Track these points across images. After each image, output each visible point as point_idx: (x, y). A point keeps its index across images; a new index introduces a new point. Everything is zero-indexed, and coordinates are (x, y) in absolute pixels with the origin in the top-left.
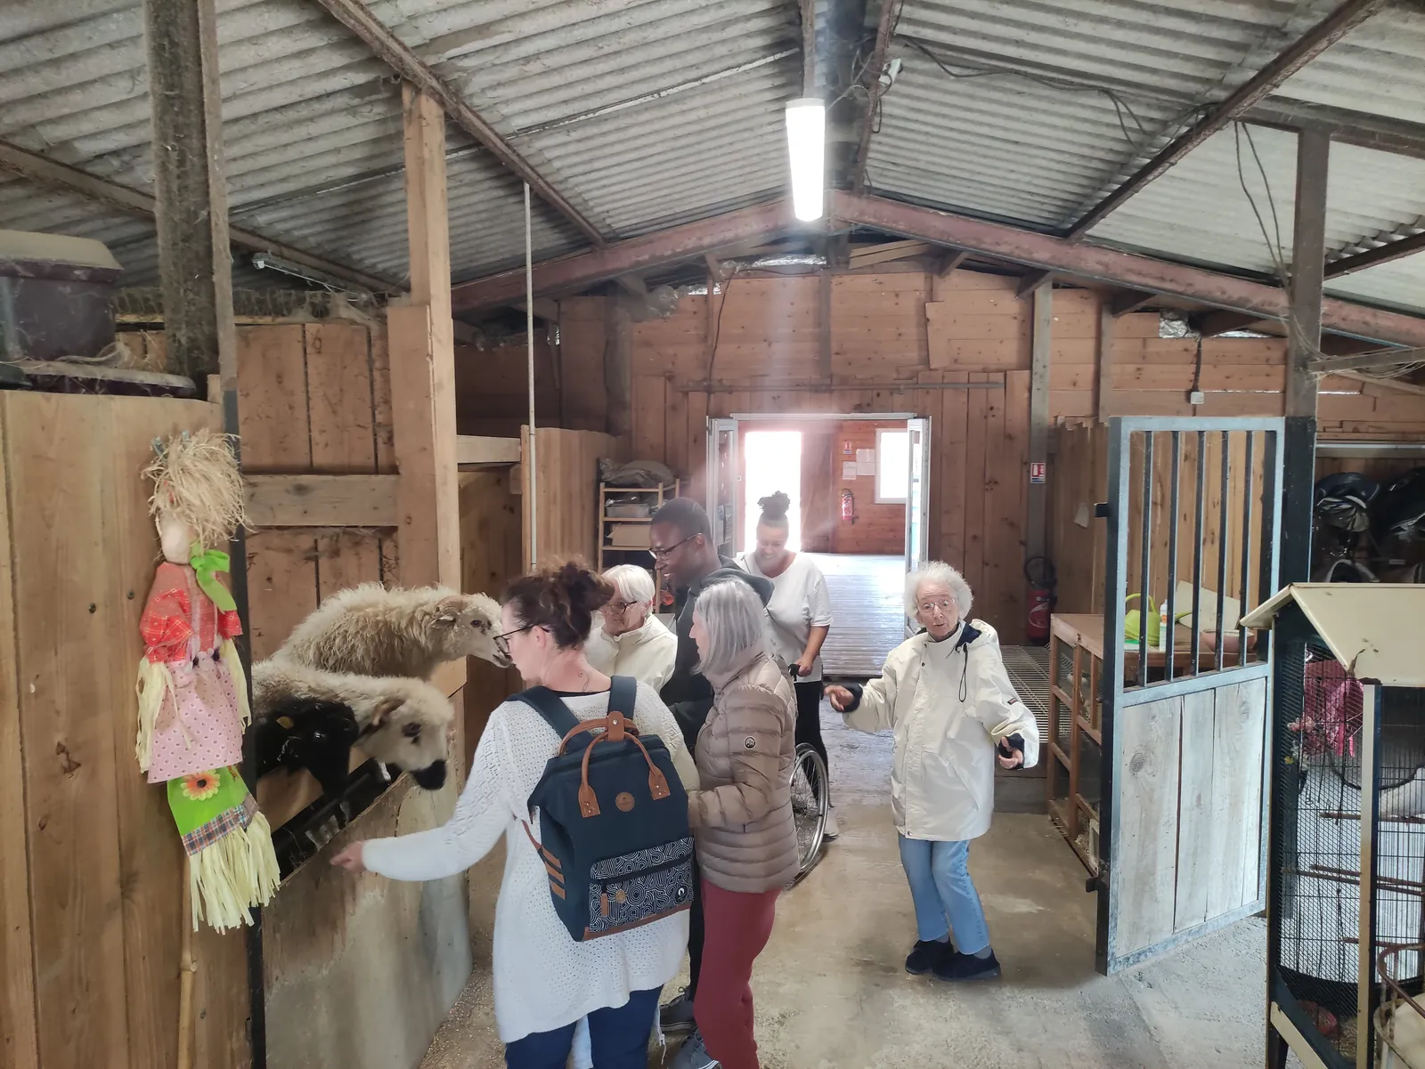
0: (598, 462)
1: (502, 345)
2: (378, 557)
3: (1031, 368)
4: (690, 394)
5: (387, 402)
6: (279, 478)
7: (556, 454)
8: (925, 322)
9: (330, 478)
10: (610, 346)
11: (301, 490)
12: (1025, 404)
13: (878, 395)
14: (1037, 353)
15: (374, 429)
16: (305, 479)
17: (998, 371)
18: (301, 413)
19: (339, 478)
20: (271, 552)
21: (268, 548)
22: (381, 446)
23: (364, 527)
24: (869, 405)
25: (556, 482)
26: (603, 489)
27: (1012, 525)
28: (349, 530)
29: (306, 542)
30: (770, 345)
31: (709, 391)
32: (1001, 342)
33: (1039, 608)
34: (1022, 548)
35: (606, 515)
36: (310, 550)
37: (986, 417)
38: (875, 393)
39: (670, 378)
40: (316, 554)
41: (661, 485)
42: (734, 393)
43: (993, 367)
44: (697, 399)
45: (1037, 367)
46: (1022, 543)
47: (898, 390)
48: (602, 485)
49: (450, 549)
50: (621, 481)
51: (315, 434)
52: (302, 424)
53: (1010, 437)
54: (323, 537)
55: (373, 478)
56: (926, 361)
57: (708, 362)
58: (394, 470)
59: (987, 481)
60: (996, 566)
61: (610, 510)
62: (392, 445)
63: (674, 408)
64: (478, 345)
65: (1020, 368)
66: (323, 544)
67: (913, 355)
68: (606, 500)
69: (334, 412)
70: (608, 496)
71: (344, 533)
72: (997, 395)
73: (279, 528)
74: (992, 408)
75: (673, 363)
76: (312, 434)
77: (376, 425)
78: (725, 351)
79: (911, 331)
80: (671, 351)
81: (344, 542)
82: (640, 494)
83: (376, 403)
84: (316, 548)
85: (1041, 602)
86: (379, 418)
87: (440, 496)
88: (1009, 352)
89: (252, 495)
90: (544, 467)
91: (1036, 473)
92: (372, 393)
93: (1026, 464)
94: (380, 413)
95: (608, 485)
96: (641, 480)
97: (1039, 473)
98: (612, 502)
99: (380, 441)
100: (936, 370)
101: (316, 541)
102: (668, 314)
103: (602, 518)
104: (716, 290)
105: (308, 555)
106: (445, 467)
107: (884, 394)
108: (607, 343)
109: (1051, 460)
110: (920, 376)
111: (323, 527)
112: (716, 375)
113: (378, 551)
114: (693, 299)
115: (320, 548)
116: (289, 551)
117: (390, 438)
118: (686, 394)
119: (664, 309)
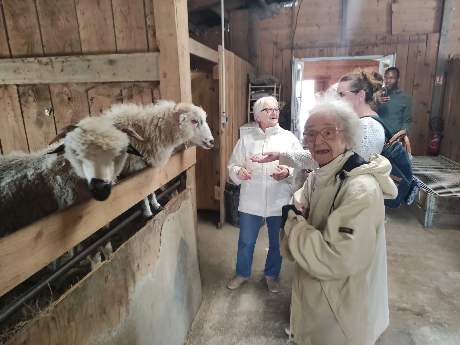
0: (248, 75)
1: (206, 32)
2: (151, 98)
3: (440, 32)
4: (284, 51)
5: (152, 13)
6: (100, 56)
7: (233, 65)
8: (390, 12)
9: (125, 55)
10: (251, 30)
11: (111, 62)
12: (436, 49)
13: (367, 48)
14: (444, 24)
15: (146, 29)
16: (113, 56)
17: (424, 34)
18: (110, 22)
19: (130, 55)
20: (100, 97)
21: (99, 95)
22: (150, 38)
23: (143, 82)
24: (362, 52)
25: (233, 78)
26: (250, 86)
27: (424, 104)
28: (136, 84)
29: (116, 91)
30: (319, 27)
31: (292, 49)
32: (426, 21)
33: (436, 140)
34: (428, 115)
35: (251, 98)
36: (119, 95)
37: (416, 56)
38: (366, 47)
39: (275, 44)
40: (122, 97)
41: (275, 84)
42: (303, 49)
43: (421, 33)
44: (287, 53)
45: (443, 31)
46: (428, 112)
47: (377, 46)
48: (250, 85)
49: (186, 92)
50: (258, 83)
51: (117, 32)
52: (111, 28)
53: (427, 65)
54: (124, 88)
55: (147, 54)
56: (390, 31)
57: (291, 36)
58: (157, 50)
59: (414, 85)
60: (416, 122)
61: (253, 96)
62: (155, 37)
63: (277, 57)
64: (197, 33)
65: (434, 32)
66: (125, 93)
67: (384, 29)
68: (251, 91)
69: (126, 20)
70: (253, 89)
71: (134, 85)
72: (422, 46)
73: (104, 83)
74: (419, 52)
75: (277, 37)
76: (116, 33)
77: (147, 27)
78: (299, 30)
79: (384, 18)
80: (275, 32)
81: (135, 91)
82: (266, 89)
83: (147, 14)
84: (121, 95)
85: (436, 138)
86: (149, 23)
87: (181, 62)
88: (430, 25)
89: (89, 66)
90: (228, 69)
91: (438, 81)
92: (144, 8)
93: (434, 77)
94: (149, 20)
95: (252, 85)
96: (266, 82)
97: (440, 80)
98: (254, 92)
99: (149, 35)
100: (394, 35)
101: (121, 91)
102: (275, 15)
103: (250, 99)
104: (296, 4)
105: (118, 98)
106: (183, 47)
107: (370, 47)
108: (249, 29)
109: (446, 75)
110: (387, 38)
111: (123, 82)
112: (295, 42)
113: (151, 95)
114: (286, 8)
115: (123, 94)
116: (109, 96)
117: (155, 34)
118: (282, 50)
119: (273, 13)
